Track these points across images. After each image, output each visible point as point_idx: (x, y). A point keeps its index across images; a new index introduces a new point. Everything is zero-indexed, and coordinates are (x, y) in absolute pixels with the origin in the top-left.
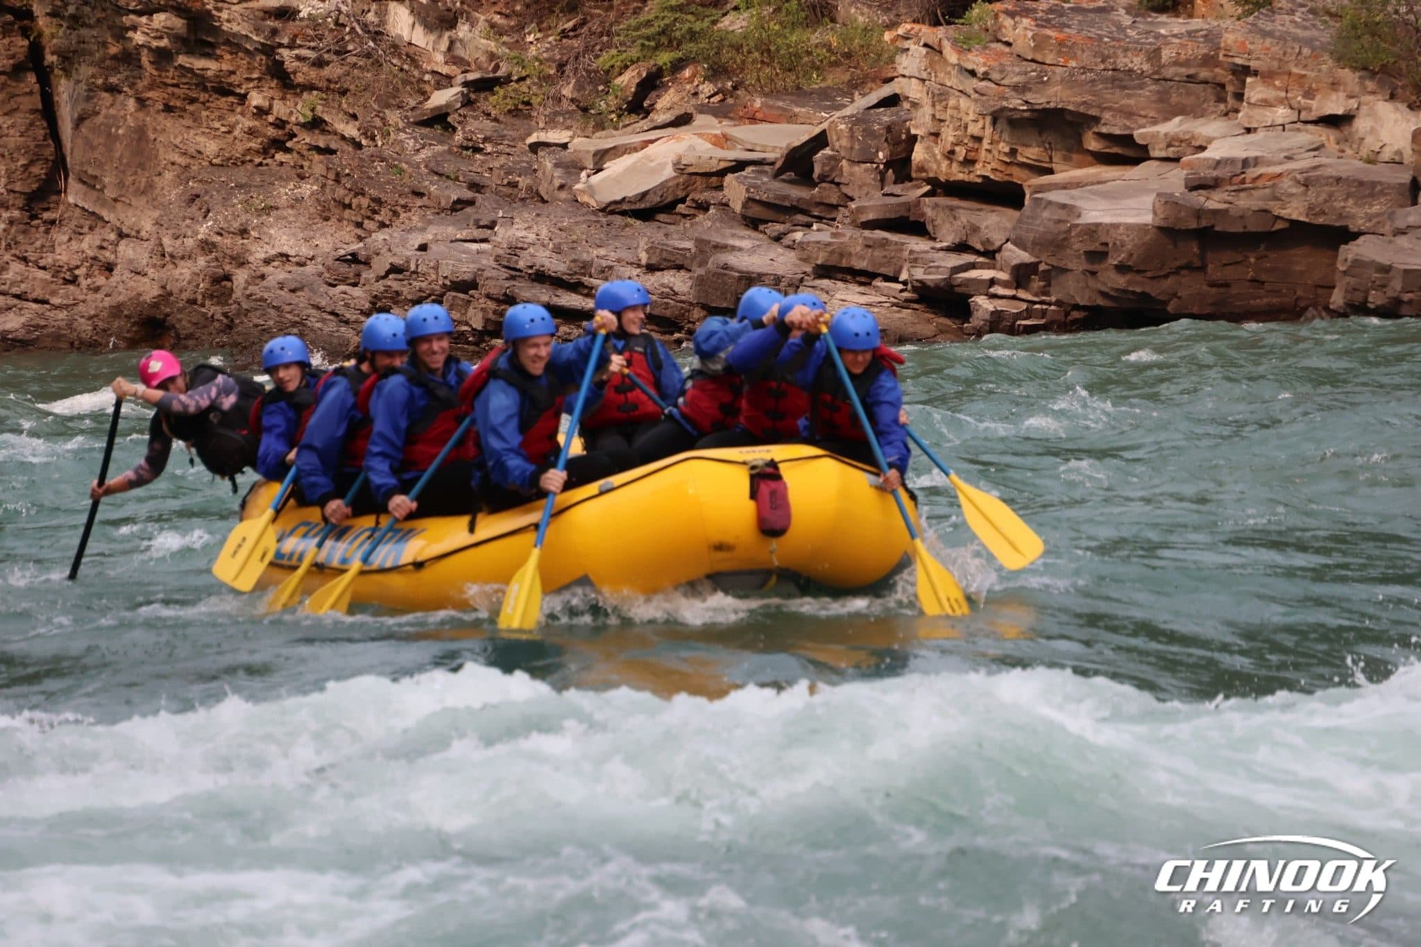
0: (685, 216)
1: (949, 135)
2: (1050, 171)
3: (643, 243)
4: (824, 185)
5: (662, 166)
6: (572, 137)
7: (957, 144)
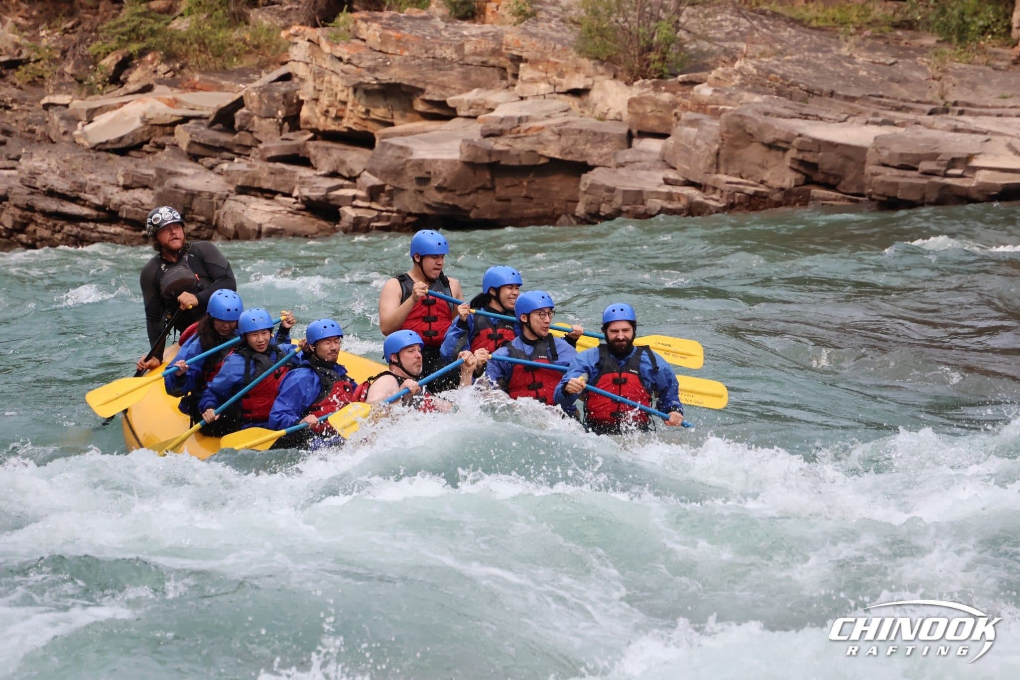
0: (148, 153)
1: (325, 100)
2: (392, 125)
3: (121, 171)
4: (242, 132)
5: (133, 119)
6: (72, 100)
7: (330, 106)
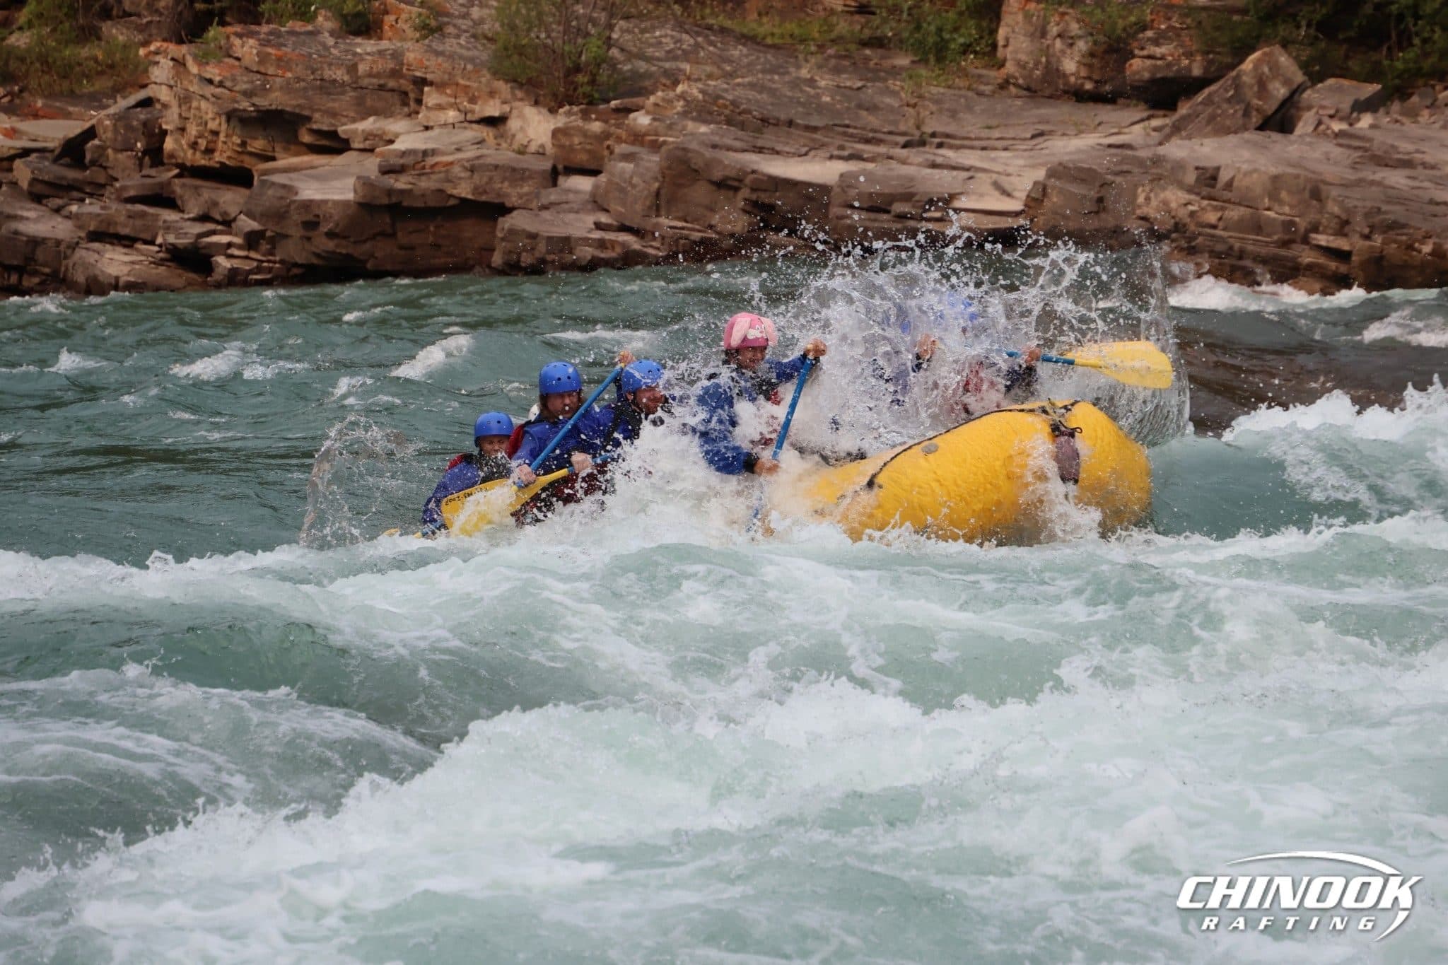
1: (193, 130)
2: (273, 159)
4: (94, 168)
7: (200, 136)
